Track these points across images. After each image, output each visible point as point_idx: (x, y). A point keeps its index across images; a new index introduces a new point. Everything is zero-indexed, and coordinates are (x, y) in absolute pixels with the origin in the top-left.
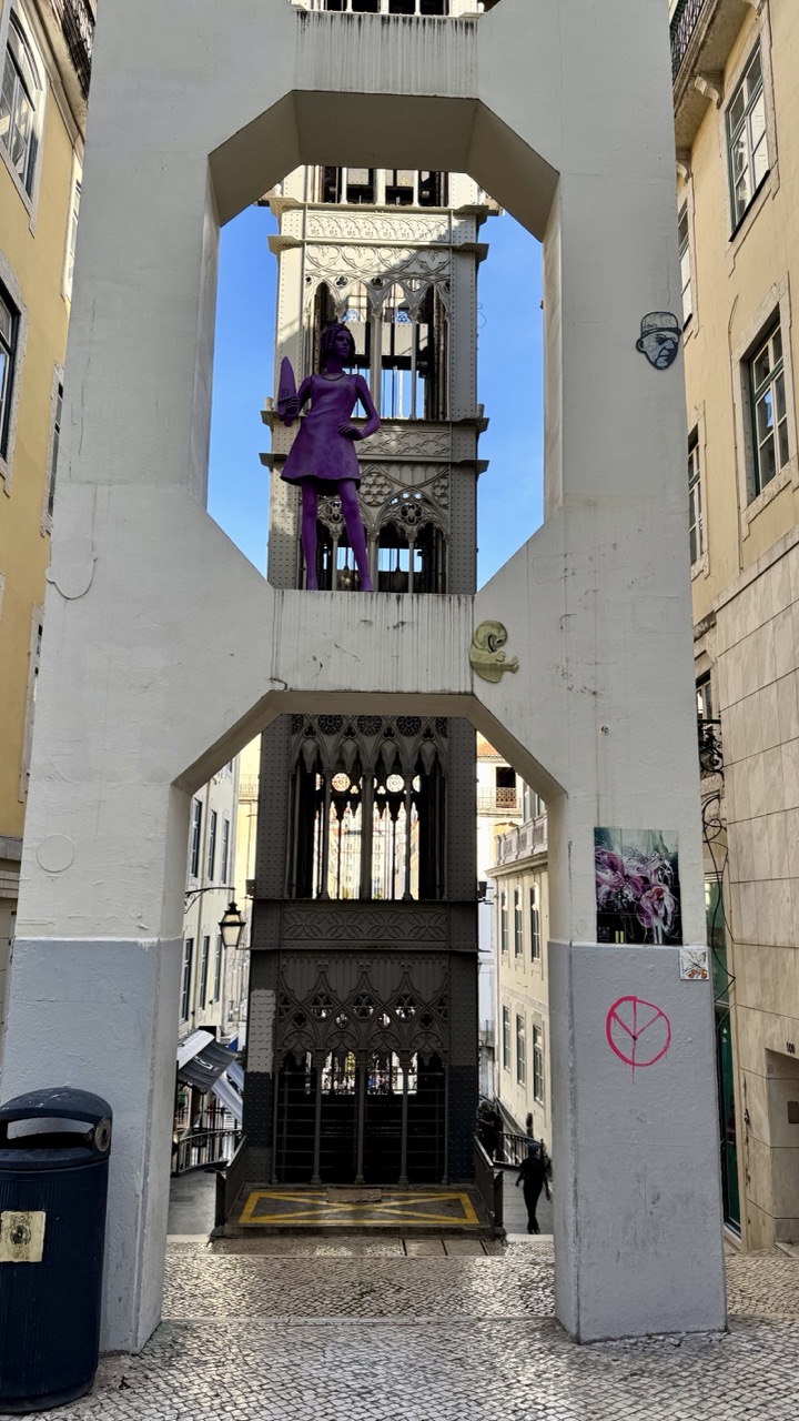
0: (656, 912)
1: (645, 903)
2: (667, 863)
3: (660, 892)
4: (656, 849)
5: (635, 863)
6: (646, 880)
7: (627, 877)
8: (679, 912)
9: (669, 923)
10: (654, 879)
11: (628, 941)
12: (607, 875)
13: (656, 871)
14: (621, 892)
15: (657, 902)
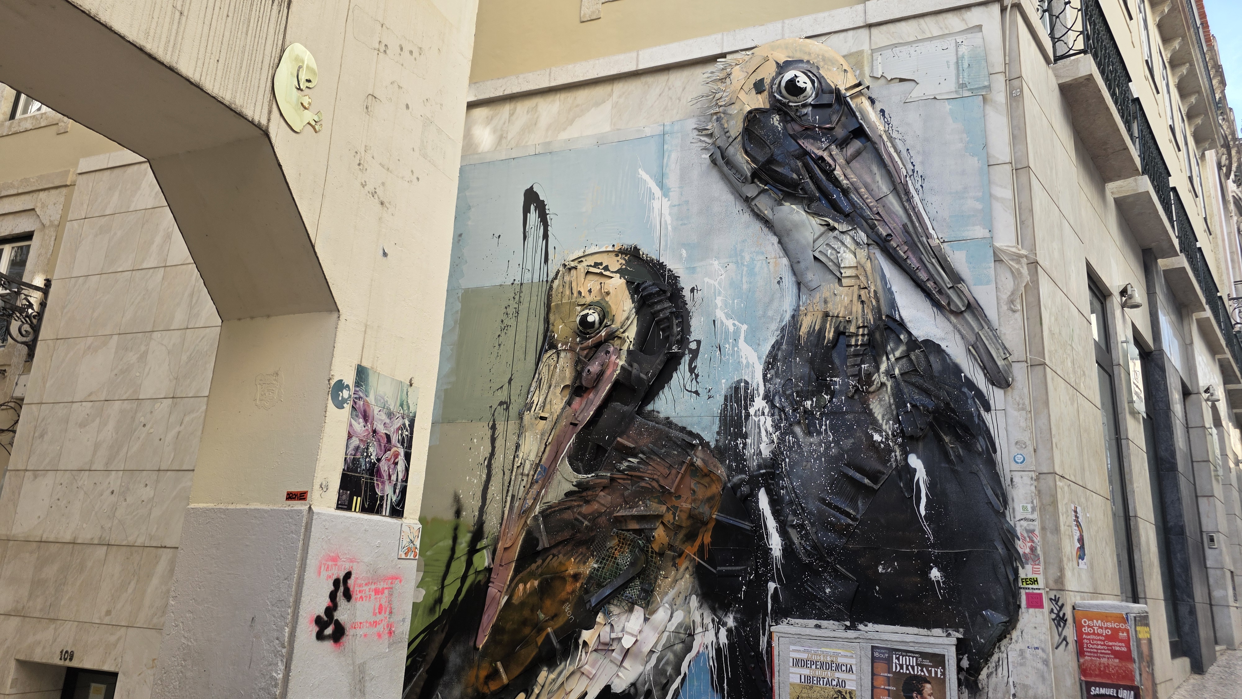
0: (390, 476)
1: (384, 466)
2: (407, 423)
3: (396, 455)
4: (402, 405)
5: (384, 417)
6: (388, 437)
7: (374, 431)
8: (406, 481)
9: (397, 491)
10: (394, 439)
11: (364, 510)
12: (359, 426)
13: (398, 429)
14: (367, 449)
15: (392, 466)
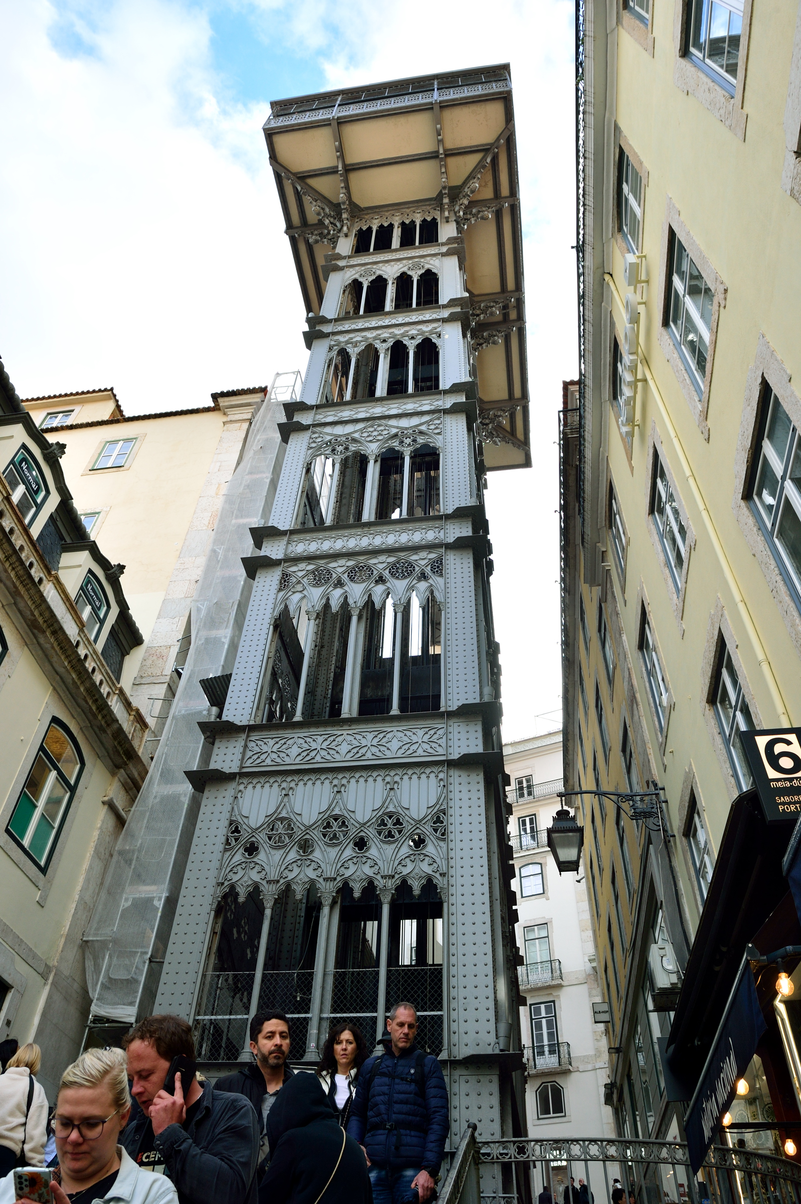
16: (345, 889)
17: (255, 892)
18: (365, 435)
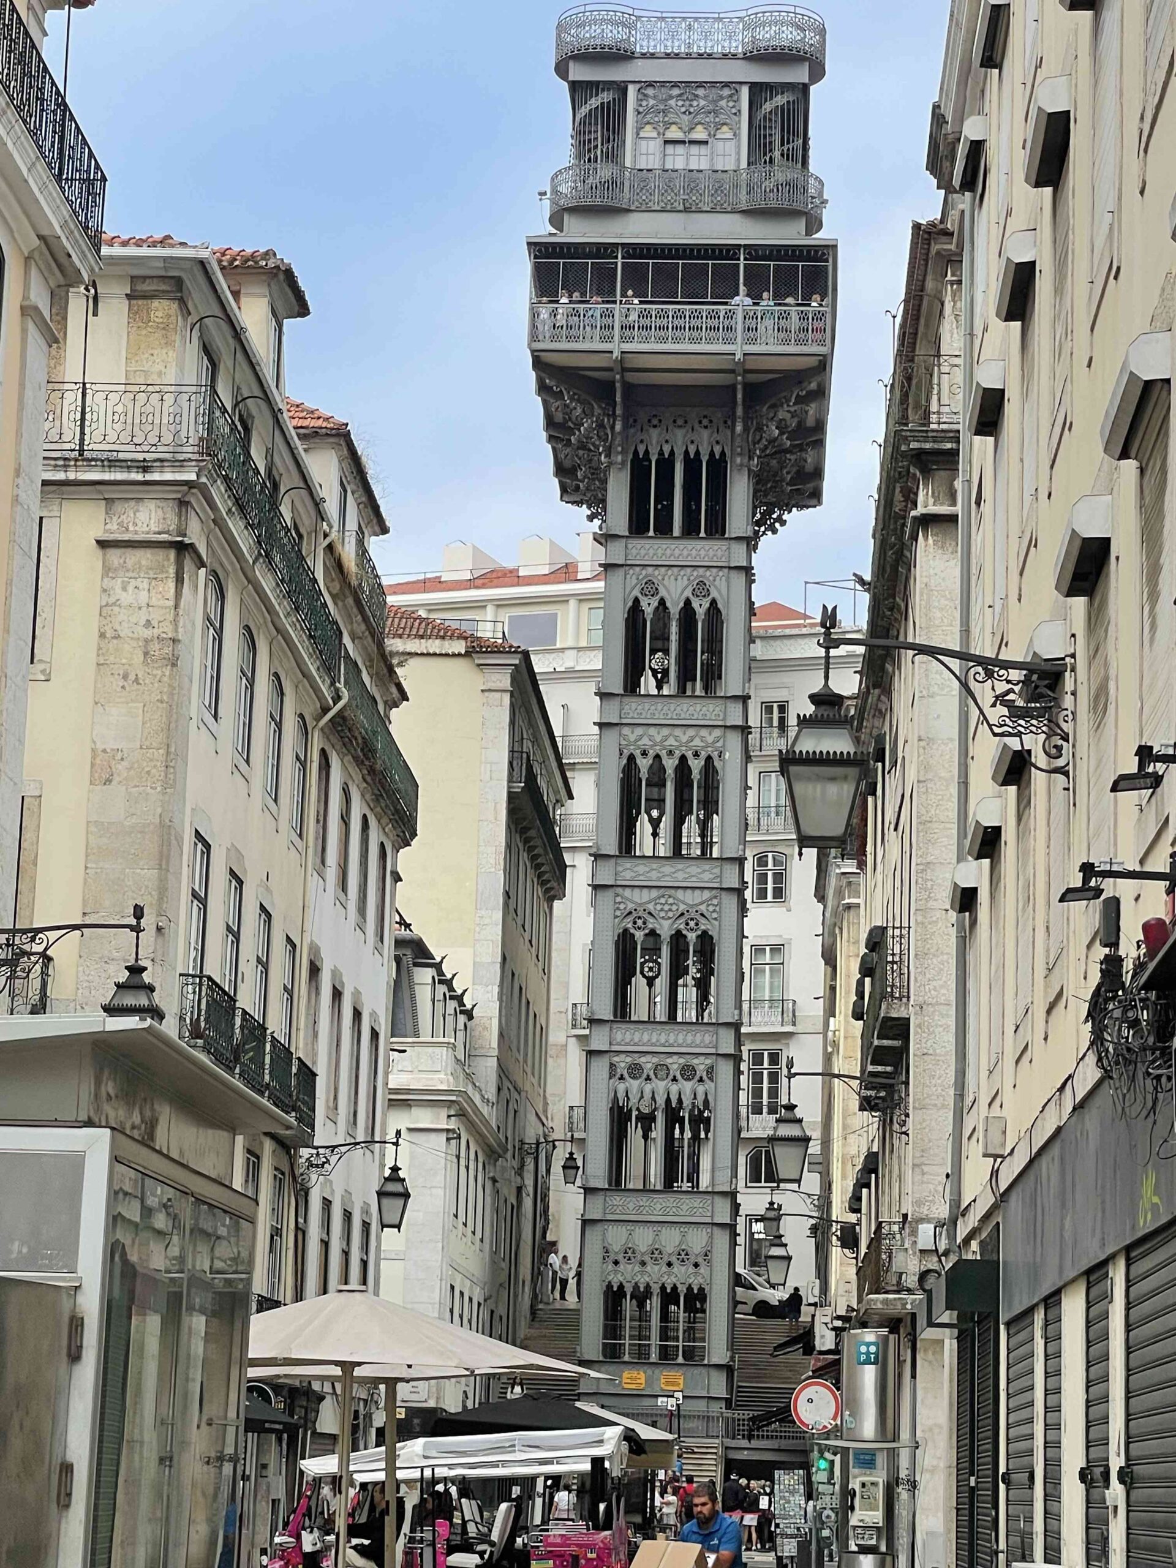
16: (663, 1288)
17: (621, 1286)
18: (659, 907)
